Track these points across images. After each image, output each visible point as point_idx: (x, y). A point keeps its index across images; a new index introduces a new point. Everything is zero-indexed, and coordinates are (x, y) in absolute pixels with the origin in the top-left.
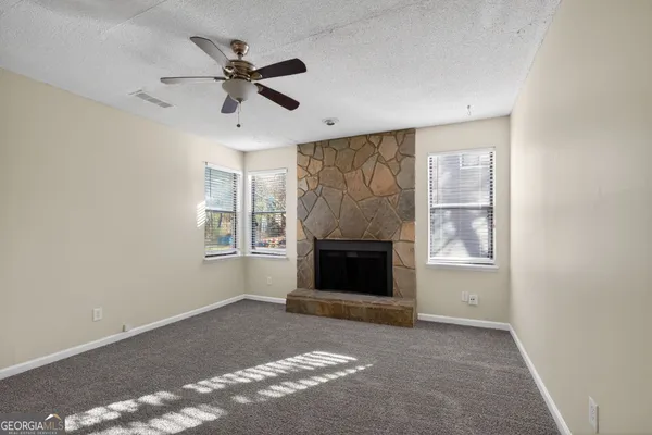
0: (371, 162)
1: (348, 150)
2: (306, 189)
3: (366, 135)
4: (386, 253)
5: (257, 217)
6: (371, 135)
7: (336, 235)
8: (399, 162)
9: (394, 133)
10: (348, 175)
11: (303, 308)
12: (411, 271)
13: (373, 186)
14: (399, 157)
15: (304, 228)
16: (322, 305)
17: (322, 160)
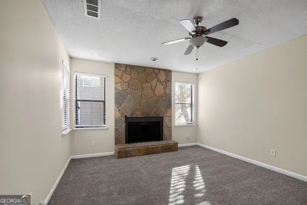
0: (155, 81)
1: (144, 73)
2: (121, 89)
3: (152, 68)
4: (160, 122)
5: (79, 102)
6: (155, 68)
7: (138, 114)
8: (166, 83)
9: (164, 70)
10: (144, 85)
11: (128, 154)
12: (170, 129)
13: (156, 92)
14: (166, 81)
15: (119, 110)
16: (139, 150)
17: (130, 75)
